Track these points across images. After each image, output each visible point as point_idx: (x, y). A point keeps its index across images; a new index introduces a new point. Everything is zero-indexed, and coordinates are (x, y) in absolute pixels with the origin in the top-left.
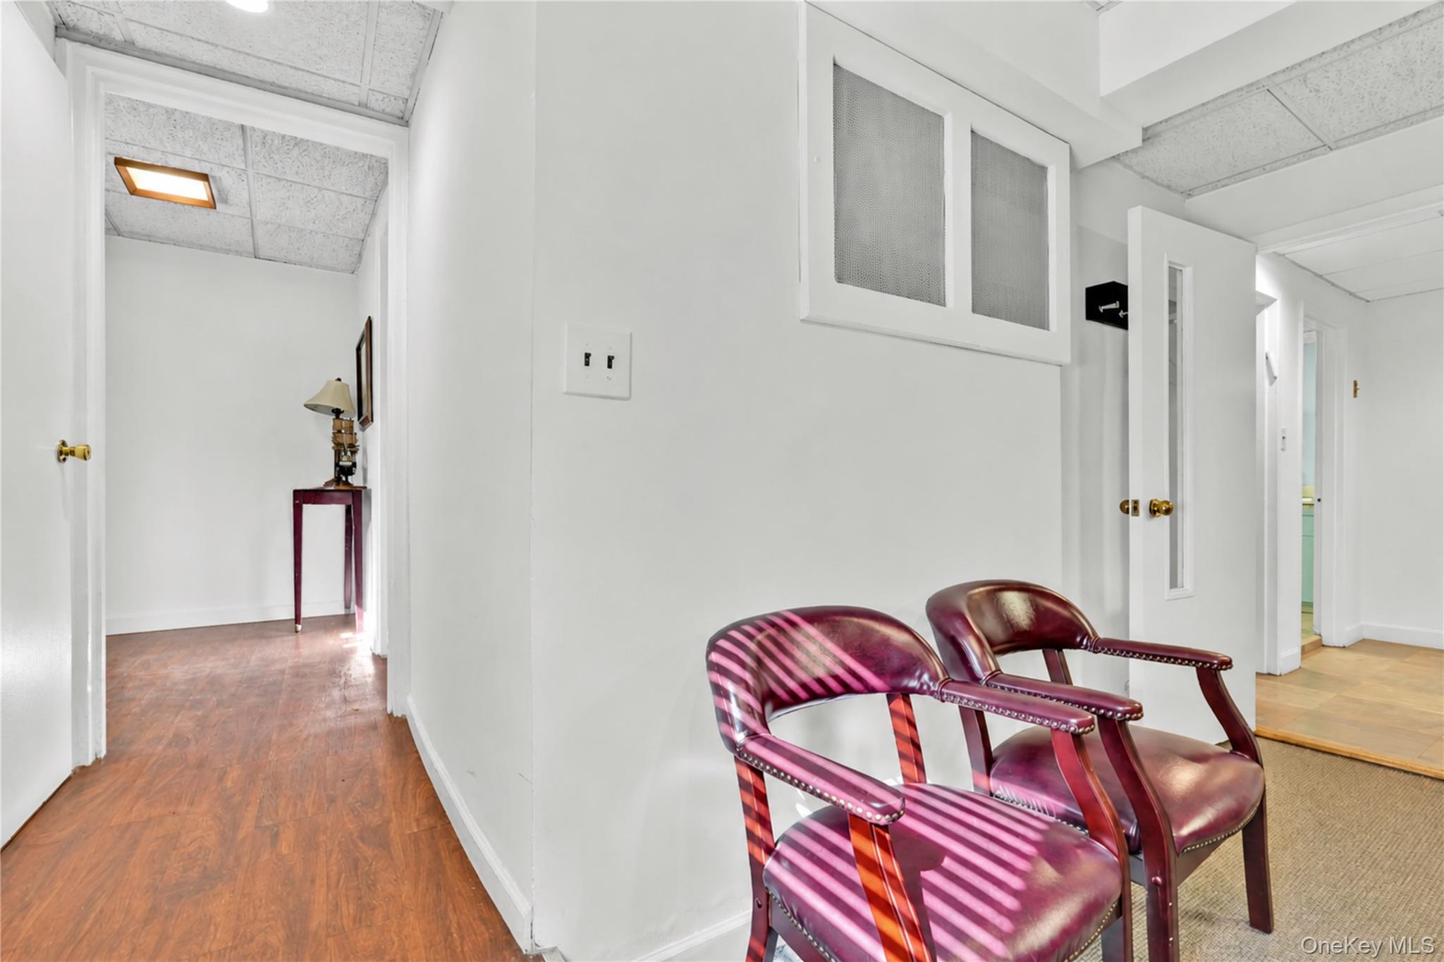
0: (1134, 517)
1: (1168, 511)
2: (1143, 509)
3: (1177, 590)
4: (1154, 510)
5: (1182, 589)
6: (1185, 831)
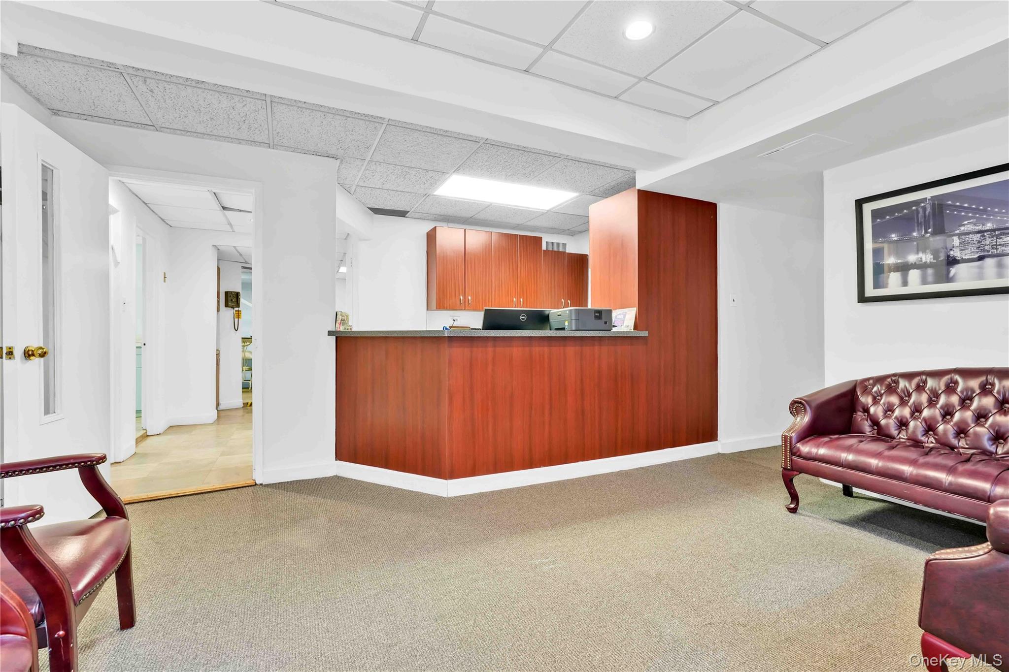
0: (9, 362)
1: (43, 355)
2: (18, 353)
3: (50, 415)
4: (28, 354)
5: (54, 414)
6: (81, 586)
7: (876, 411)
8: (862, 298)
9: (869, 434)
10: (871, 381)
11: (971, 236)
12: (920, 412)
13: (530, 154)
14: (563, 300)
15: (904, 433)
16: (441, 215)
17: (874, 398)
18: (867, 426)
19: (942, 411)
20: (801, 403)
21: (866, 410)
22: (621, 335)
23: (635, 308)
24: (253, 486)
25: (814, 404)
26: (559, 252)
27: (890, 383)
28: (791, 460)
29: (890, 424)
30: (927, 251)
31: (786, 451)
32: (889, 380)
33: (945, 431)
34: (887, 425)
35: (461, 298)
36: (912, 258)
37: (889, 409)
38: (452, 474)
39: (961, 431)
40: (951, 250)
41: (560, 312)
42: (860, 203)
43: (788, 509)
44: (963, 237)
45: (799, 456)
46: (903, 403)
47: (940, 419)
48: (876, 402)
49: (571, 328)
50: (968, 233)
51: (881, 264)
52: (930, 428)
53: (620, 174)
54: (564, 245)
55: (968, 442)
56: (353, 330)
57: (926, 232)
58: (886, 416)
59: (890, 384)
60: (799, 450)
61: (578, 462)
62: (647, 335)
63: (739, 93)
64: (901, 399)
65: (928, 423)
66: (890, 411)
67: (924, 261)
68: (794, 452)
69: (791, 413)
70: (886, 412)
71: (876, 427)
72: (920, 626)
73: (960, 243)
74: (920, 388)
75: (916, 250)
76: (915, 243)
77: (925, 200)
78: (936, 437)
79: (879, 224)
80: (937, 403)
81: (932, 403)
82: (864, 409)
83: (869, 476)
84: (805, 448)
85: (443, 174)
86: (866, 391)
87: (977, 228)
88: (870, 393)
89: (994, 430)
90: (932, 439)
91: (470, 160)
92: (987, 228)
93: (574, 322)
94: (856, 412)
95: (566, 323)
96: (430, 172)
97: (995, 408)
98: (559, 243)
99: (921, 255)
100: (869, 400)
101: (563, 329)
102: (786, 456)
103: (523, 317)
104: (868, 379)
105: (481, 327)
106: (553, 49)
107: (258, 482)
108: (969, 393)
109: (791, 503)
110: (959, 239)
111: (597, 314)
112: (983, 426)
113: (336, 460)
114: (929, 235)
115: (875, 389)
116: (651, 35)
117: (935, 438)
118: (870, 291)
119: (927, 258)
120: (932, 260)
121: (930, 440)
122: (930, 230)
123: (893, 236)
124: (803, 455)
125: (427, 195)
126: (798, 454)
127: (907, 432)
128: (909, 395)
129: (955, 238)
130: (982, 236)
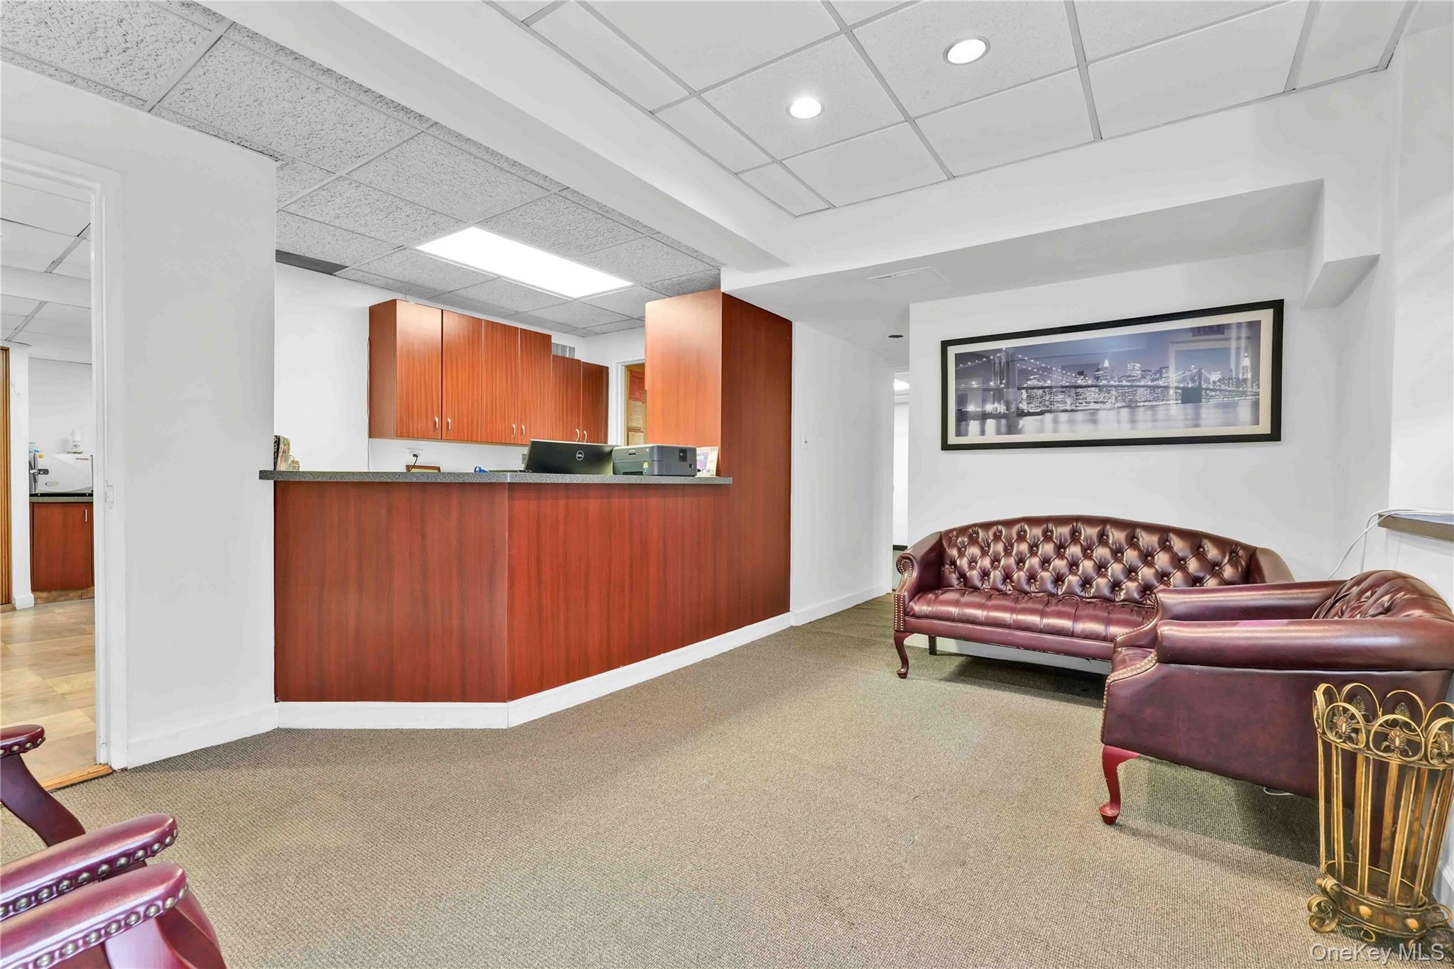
7: (963, 563)
8: (946, 446)
9: (958, 587)
10: (955, 533)
11: (1035, 391)
12: (999, 561)
13: (608, 221)
14: (577, 430)
15: (986, 582)
16: (401, 282)
17: (959, 550)
18: (954, 578)
19: (1016, 558)
20: (909, 558)
21: (953, 563)
22: (707, 482)
23: (717, 448)
24: (109, 774)
25: (918, 557)
26: (564, 358)
27: (971, 533)
28: (904, 621)
29: (974, 575)
30: (1002, 402)
31: (899, 612)
32: (971, 531)
33: (1019, 578)
34: (971, 576)
35: (437, 420)
36: (989, 408)
37: (973, 561)
38: (513, 693)
39: (1032, 577)
40: (1020, 402)
41: (634, 449)
42: (945, 345)
43: (899, 674)
44: (1030, 391)
45: (912, 616)
46: (984, 553)
47: (1015, 567)
48: (961, 554)
49: (653, 472)
50: (1033, 388)
51: (963, 412)
52: (1007, 577)
53: (701, 267)
54: (572, 350)
55: (1037, 587)
56: (300, 470)
57: (1001, 383)
58: (971, 568)
59: (971, 535)
60: (912, 609)
61: (659, 654)
62: (731, 483)
63: (857, 203)
64: (982, 549)
65: (1006, 571)
66: (973, 562)
67: (998, 411)
68: (908, 613)
69: (898, 570)
70: (971, 563)
71: (962, 580)
72: (1102, 742)
73: (1027, 397)
74: (997, 537)
75: (992, 399)
76: (992, 393)
77: (1000, 350)
78: (1013, 584)
79: (963, 369)
80: (1012, 551)
81: (1008, 552)
82: (951, 561)
83: (979, 628)
84: (920, 607)
85: (457, 222)
86: (952, 544)
87: (1040, 384)
88: (955, 545)
89: (1055, 572)
90: (1009, 587)
91: (518, 211)
92: (1047, 385)
93: (656, 464)
94: (944, 566)
95: (646, 465)
96: (438, 215)
97: (1055, 554)
98: (565, 347)
99: (996, 405)
100: (954, 552)
101: (640, 473)
102: (899, 618)
103: (580, 456)
104: (951, 531)
105: (522, 467)
106: (702, 98)
107: (116, 767)
108: (1036, 540)
109: (902, 668)
110: (1027, 392)
111: (681, 454)
112: (1047, 570)
113: (276, 702)
114: (1003, 386)
115: (960, 539)
116: (814, 117)
117: (1012, 586)
118: (953, 439)
119: (1001, 408)
120: (1005, 412)
121: (1008, 588)
122: (1004, 381)
123: (974, 383)
124: (917, 614)
125: (403, 247)
126: (911, 613)
127: (989, 582)
128: (989, 546)
129: (1024, 391)
130: (1044, 392)
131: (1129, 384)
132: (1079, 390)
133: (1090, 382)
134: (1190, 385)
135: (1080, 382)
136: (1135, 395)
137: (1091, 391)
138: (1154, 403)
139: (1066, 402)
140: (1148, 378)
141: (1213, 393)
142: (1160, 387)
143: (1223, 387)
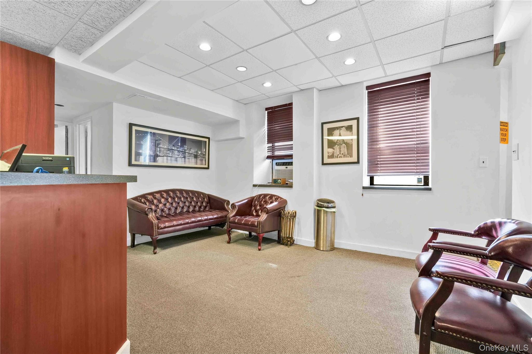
8: (130, 165)
11: (162, 149)
31: (156, 229)
39: (169, 209)
40: (157, 152)
42: (131, 125)
43: (154, 253)
44: (160, 148)
51: (138, 152)
55: (172, 212)
73: (159, 150)
87: (163, 147)
92: (165, 147)
102: (156, 231)
109: (155, 250)
112: (173, 206)
118: (133, 162)
124: (162, 228)
129: (158, 148)
130: (164, 149)
131: (184, 151)
132: (173, 151)
133: (176, 149)
134: (196, 154)
135: (173, 148)
136: (185, 154)
137: (175, 151)
138: (189, 157)
139: (170, 154)
140: (188, 150)
141: (199, 157)
142: (190, 153)
143: (201, 155)
